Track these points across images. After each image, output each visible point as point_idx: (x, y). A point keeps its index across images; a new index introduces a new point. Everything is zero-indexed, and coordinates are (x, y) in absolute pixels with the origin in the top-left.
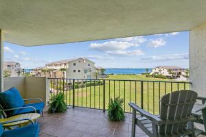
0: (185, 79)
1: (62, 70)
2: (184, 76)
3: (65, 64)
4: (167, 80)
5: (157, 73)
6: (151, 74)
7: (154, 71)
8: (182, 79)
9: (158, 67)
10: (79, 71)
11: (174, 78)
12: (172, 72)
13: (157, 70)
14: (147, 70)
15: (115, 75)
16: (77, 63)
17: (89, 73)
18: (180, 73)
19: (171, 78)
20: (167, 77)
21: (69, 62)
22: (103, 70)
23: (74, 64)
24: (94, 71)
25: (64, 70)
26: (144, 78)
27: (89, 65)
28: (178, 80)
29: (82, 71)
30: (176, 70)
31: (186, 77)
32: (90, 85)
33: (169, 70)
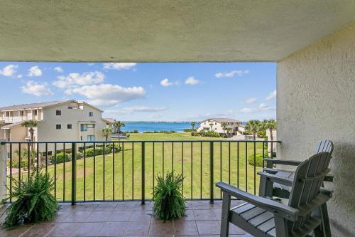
0: (243, 138)
1: (26, 124)
2: (241, 133)
3: (35, 112)
4: (221, 139)
5: (208, 129)
6: (198, 131)
7: (203, 125)
8: (239, 137)
9: (209, 120)
10: (69, 127)
11: (230, 135)
12: (227, 127)
13: (207, 125)
14: (193, 124)
15: (141, 133)
16: (64, 110)
17: (90, 131)
18: (237, 129)
19: (226, 137)
20: (221, 135)
21: (45, 109)
22: (118, 125)
23: (58, 113)
24: (101, 126)
25: (33, 124)
26: (188, 136)
27: (91, 114)
28: (234, 138)
29: (76, 127)
30: (232, 123)
31: (244, 134)
32: (93, 154)
33: (224, 124)
